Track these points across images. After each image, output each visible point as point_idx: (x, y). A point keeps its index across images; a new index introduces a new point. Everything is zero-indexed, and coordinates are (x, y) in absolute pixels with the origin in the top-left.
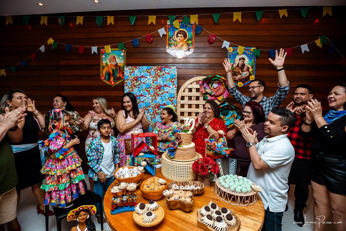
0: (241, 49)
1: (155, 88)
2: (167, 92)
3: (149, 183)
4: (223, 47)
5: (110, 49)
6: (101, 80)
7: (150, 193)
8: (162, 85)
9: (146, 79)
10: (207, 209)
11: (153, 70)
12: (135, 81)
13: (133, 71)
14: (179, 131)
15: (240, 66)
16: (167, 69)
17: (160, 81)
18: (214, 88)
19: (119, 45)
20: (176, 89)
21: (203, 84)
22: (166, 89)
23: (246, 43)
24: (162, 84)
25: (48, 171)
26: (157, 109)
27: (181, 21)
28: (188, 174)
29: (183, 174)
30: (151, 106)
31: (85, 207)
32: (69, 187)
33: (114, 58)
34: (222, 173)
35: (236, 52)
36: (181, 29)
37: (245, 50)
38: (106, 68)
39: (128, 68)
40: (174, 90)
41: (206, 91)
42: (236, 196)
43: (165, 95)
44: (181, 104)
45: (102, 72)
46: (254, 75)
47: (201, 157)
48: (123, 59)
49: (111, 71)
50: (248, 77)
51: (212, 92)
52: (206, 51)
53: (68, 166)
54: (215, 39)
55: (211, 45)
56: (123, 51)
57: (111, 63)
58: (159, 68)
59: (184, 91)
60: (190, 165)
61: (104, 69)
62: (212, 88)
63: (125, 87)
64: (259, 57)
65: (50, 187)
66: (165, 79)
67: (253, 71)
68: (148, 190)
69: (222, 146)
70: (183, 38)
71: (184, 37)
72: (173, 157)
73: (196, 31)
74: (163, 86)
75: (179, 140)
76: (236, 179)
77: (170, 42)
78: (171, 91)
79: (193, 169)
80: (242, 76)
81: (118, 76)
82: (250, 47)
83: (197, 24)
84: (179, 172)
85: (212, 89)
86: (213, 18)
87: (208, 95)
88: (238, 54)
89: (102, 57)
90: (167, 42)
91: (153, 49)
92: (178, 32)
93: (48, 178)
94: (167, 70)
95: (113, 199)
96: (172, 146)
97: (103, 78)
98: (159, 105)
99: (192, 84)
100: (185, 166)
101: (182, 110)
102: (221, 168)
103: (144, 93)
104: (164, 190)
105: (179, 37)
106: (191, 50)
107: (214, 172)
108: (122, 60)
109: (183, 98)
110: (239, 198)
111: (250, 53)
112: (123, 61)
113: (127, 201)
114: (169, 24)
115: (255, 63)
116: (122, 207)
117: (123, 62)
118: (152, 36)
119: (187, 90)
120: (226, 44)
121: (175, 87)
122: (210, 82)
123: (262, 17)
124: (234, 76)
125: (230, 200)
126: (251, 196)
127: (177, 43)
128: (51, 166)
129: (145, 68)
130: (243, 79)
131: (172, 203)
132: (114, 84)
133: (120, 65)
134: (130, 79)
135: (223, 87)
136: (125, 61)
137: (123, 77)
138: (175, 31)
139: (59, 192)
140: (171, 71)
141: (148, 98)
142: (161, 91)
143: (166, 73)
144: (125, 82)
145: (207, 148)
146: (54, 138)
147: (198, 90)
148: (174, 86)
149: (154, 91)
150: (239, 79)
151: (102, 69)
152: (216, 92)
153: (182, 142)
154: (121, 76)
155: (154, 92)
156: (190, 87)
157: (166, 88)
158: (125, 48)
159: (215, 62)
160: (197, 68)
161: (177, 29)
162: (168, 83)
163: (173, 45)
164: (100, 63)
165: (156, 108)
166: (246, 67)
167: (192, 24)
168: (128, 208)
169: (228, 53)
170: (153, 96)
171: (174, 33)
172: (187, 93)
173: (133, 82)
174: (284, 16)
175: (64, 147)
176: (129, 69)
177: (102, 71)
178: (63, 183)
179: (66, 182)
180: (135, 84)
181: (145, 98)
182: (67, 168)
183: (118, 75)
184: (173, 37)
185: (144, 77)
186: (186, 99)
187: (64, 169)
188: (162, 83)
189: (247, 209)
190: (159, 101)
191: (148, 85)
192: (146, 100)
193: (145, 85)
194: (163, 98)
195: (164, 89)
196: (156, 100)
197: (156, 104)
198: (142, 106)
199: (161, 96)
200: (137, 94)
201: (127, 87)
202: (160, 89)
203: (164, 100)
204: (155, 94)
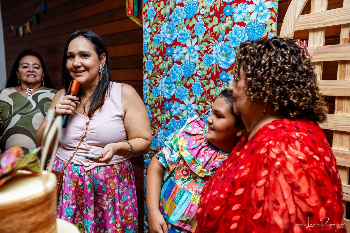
1: (209, 16)
2: (242, 24)
22: (240, 13)
26: (212, 83)
30: (196, 75)
40: (265, 11)
43: (234, 36)
59: (306, 10)
63: (143, 26)
74: (231, 4)
78: (254, 16)
97: (130, 12)
98: (217, 71)
103: (181, 34)
141: (190, 49)
142: (224, 22)
144: (144, 10)
149: (206, 25)
155: (205, 29)
157: (240, 7)
165: (209, 80)
170: (202, 42)
180: (162, 12)
181: (184, 50)
186: (317, 39)
190: (218, 57)
191: (190, 9)
192: (185, 58)
193: (184, 9)
194: (228, 45)
195: (234, 13)
196: (210, 54)
197: (210, 66)
198: (177, 77)
199: (225, 39)
200: (166, 39)
201: (147, 24)
202: (222, 17)
203: (233, 51)
204: (207, 35)
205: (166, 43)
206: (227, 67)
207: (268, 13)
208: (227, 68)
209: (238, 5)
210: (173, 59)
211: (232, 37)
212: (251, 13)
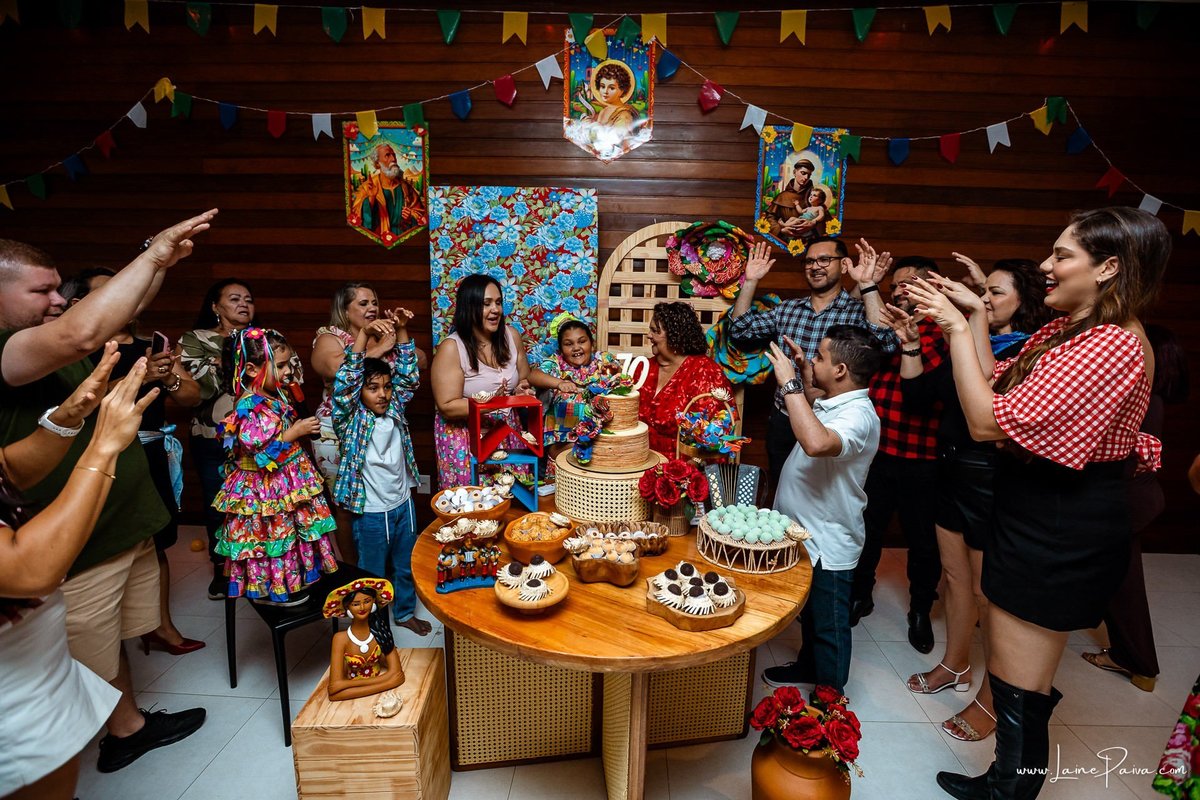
0: (800, 132)
1: (530, 259)
3: (525, 526)
4: (745, 125)
5: (376, 123)
6: (351, 228)
7: (530, 546)
8: (551, 248)
9: (500, 229)
10: (671, 575)
11: (520, 198)
12: (464, 236)
13: (456, 200)
14: (604, 391)
15: (796, 187)
16: (567, 196)
17: (544, 236)
18: (714, 258)
19: (407, 109)
20: (593, 260)
21: (678, 247)
22: (564, 261)
23: (819, 115)
24: (550, 244)
25: (236, 506)
26: (535, 324)
27: (611, 31)
28: (629, 505)
29: (614, 506)
30: (515, 314)
31: (367, 582)
32: (292, 551)
33: (388, 155)
34: (718, 503)
35: (785, 143)
36: (610, 61)
37: (814, 135)
38: (365, 186)
39: (439, 193)
40: (589, 264)
41: (686, 270)
42: (746, 550)
43: (559, 281)
44: (610, 309)
45: (352, 203)
46: (838, 219)
47: (664, 460)
48: (421, 158)
49: (381, 199)
50: (822, 224)
51: (706, 273)
52: (691, 135)
53: (289, 492)
54: (717, 96)
55: (707, 119)
56: (421, 130)
57: (378, 171)
58: (540, 194)
59: (619, 268)
60: (634, 482)
61: (355, 190)
62: (706, 260)
63: (432, 254)
64: (856, 159)
65: (243, 547)
66: (561, 230)
67: (835, 206)
68: (525, 539)
69: (721, 432)
70: (616, 91)
71: (621, 88)
72: (586, 461)
73: (660, 69)
74: (555, 252)
75: (603, 416)
76: (752, 515)
77: (574, 104)
78: (578, 267)
79: (641, 492)
80: (803, 222)
81: (405, 215)
82: (831, 127)
83: (665, 45)
84: (604, 501)
85: (707, 263)
86: (715, 26)
87: (693, 282)
88: (792, 150)
89: (349, 151)
90: (567, 106)
91: (520, 125)
92: (602, 69)
93: (233, 524)
94: (567, 200)
95: (442, 556)
96: (586, 430)
97: (354, 221)
98: (540, 312)
99: (644, 246)
100: (619, 483)
101: (615, 327)
102: (716, 490)
104: (566, 538)
105: (604, 87)
106: (642, 132)
107: (696, 497)
108: (418, 162)
109: (615, 290)
110: (752, 555)
111: (829, 148)
112: (421, 163)
113: (474, 562)
114: (572, 40)
115: (844, 180)
116: (462, 578)
117: (420, 169)
118: (515, 83)
119: (628, 265)
120: (755, 116)
121: (592, 255)
122: (699, 242)
123: (873, 29)
124: (777, 219)
125: (730, 561)
126: (783, 550)
127: (598, 108)
128: (243, 490)
129: (495, 192)
130: (806, 229)
131: (586, 565)
132: (393, 241)
133: (409, 179)
134: (448, 226)
135: (738, 258)
136: (427, 166)
137: (423, 219)
138: (590, 66)
139: (266, 564)
140: (579, 203)
142: (548, 267)
143: (561, 210)
144: (432, 236)
145: (681, 436)
146: (250, 411)
147: (662, 265)
148: (589, 252)
149: (526, 267)
150: (792, 231)
151: (351, 191)
152: (719, 271)
153: (611, 421)
154: (415, 215)
155: (525, 271)
156: (638, 253)
157: (564, 257)
158: (426, 120)
159: (719, 175)
160: (660, 192)
161: (599, 61)
162: (570, 241)
163: (584, 114)
164: (343, 170)
165: (531, 320)
166: (817, 193)
167: (647, 45)
168: (478, 581)
169: (762, 144)
170: (522, 282)
171: (589, 72)
172: (629, 275)
173: (458, 237)
174: (940, 28)
175: (279, 439)
176: (442, 196)
177: (351, 196)
178: (279, 539)
179: (284, 536)
180: (464, 244)
182: (287, 498)
183: (405, 212)
184: (586, 89)
185: (494, 222)
186: (627, 292)
187: (278, 499)
188: (551, 241)
189: (770, 580)
190: (541, 299)
191: (506, 248)
193: (497, 246)
194: (553, 288)
195: (557, 261)
196: (532, 296)
197: (532, 307)
199: (548, 283)
201: (439, 254)
202: (546, 262)
203: (558, 295)
204: (529, 277)
207: (592, 266)
208: (552, 309)
209: (563, 254)
211: (556, 282)
212: (576, 264)
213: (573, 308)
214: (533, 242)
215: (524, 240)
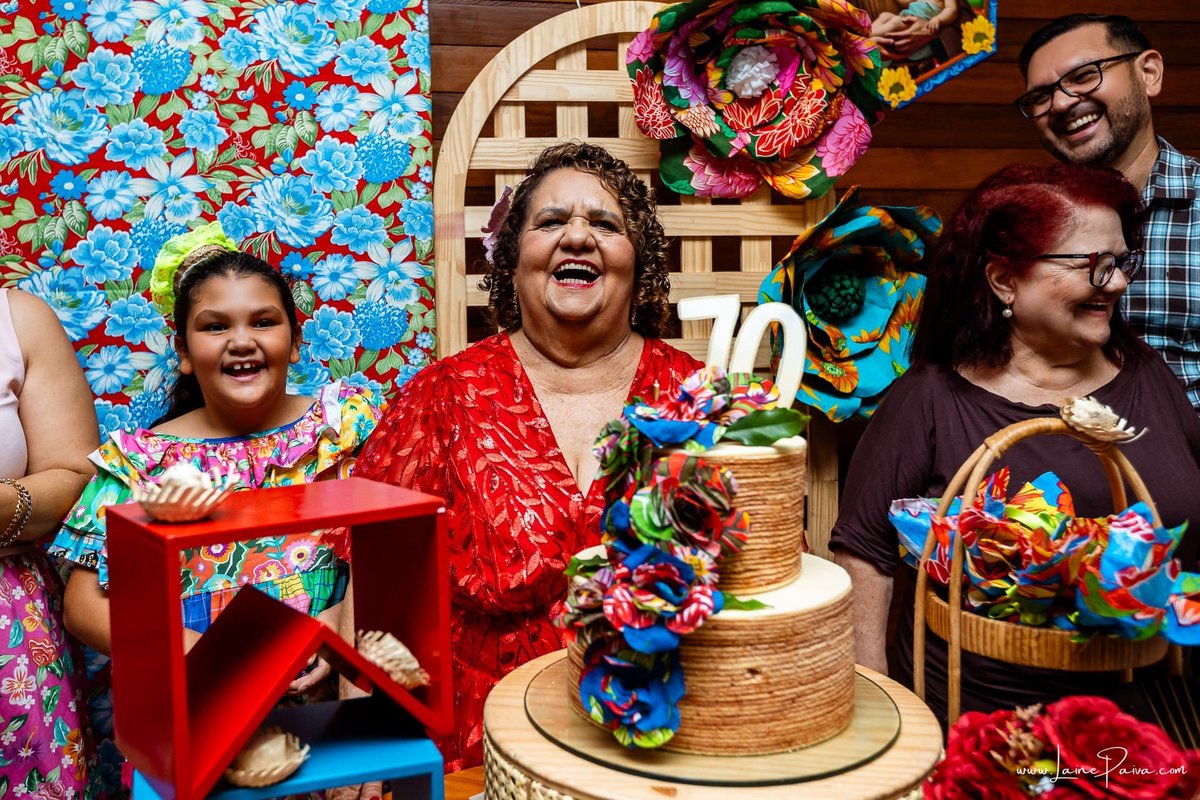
1: (234, 99)
2: (346, 137)
8: (296, 69)
9: (141, 10)
12: (24, 27)
17: (274, 34)
18: (747, 93)
20: (420, 103)
21: (656, 66)
22: (336, 108)
24: (295, 59)
40: (409, 116)
41: (680, 125)
43: (323, 163)
44: (470, 242)
46: (987, 16)
50: (953, 29)
51: (729, 133)
59: (488, 130)
62: (726, 97)
66: (324, 17)
72: (664, 738)
74: (309, 81)
78: (378, 123)
80: (907, 24)
85: (731, 106)
87: (692, 160)
98: (271, 252)
99: (554, 68)
103: (125, 138)
109: (480, 187)
119: (512, 121)
121: (416, 90)
122: (714, 47)
130: (918, 41)
135: (818, 84)
141: (163, 187)
142: (289, 123)
148: (407, 82)
149: (226, 122)
150: (885, 45)
152: (764, 126)
155: (223, 135)
156: (538, 88)
157: (337, 93)
162: (354, 50)
170: (212, 169)
172: (514, 148)
180: (26, 54)
181: (140, 186)
188: (297, 50)
190: (273, 214)
191: (160, 67)
192: (146, 211)
193: (132, 62)
194: (306, 184)
195: (318, 105)
196: (244, 206)
197: (247, 238)
198: (109, 268)
199: (293, 169)
200: (48, 145)
202: (283, 109)
203: (322, 203)
204: (233, 152)
205: (52, 156)
206: (305, 241)
207: (416, 121)
208: (305, 245)
209: (332, 87)
210: (89, 214)
211: (317, 166)
212: (370, 114)
213: (367, 239)
214: (242, 52)
215: (215, 46)
